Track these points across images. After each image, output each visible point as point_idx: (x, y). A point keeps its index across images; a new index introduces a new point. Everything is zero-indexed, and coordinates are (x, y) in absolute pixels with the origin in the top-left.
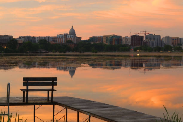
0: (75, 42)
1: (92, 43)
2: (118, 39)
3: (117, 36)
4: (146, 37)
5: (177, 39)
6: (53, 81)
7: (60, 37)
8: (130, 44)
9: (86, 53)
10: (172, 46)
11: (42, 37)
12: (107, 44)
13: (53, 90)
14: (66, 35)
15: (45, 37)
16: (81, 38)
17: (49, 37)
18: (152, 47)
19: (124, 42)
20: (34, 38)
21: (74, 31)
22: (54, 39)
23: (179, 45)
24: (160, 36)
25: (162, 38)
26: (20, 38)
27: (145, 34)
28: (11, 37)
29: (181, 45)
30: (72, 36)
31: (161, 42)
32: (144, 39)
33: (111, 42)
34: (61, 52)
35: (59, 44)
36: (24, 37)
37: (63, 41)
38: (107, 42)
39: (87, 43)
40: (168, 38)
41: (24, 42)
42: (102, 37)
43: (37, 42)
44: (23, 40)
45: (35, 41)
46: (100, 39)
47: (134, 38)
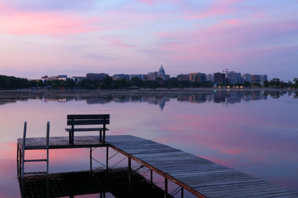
0: (164, 79)
1: (179, 80)
2: (203, 76)
3: (201, 74)
4: (228, 74)
5: (255, 76)
6: (105, 119)
7: (151, 74)
8: (213, 81)
9: (174, 89)
10: (251, 82)
11: (135, 75)
12: (193, 81)
13: (105, 129)
14: (156, 73)
15: (137, 75)
16: (169, 76)
17: (141, 75)
18: (233, 83)
19: (208, 79)
20: (128, 76)
21: (163, 69)
22: (146, 76)
23: (257, 81)
24: (240, 74)
25: (243, 76)
26: (115, 76)
27: (227, 72)
28: (107, 75)
29: (259, 81)
30: (162, 74)
31: (242, 79)
32: (226, 76)
33: (197, 79)
34: (151, 88)
35: (150, 81)
36: (119, 75)
37: (154, 78)
38: (192, 79)
39: (175, 80)
40: (247, 75)
41: (118, 79)
42: (189, 75)
43: (130, 79)
44: (118, 77)
45: (129, 78)
46: (187, 76)
47: (217, 75)
